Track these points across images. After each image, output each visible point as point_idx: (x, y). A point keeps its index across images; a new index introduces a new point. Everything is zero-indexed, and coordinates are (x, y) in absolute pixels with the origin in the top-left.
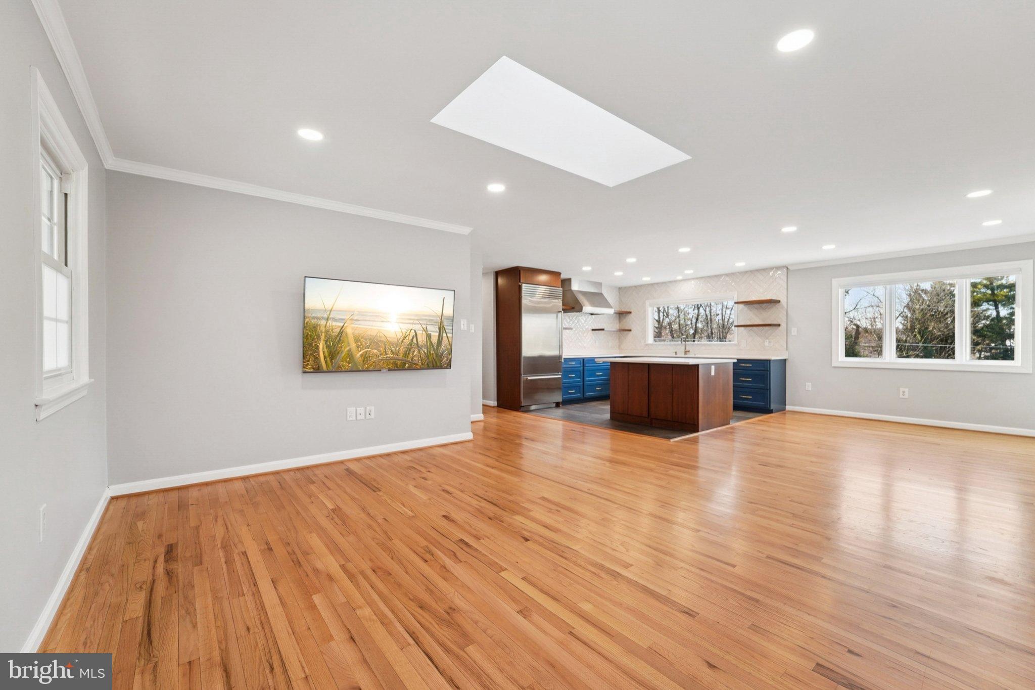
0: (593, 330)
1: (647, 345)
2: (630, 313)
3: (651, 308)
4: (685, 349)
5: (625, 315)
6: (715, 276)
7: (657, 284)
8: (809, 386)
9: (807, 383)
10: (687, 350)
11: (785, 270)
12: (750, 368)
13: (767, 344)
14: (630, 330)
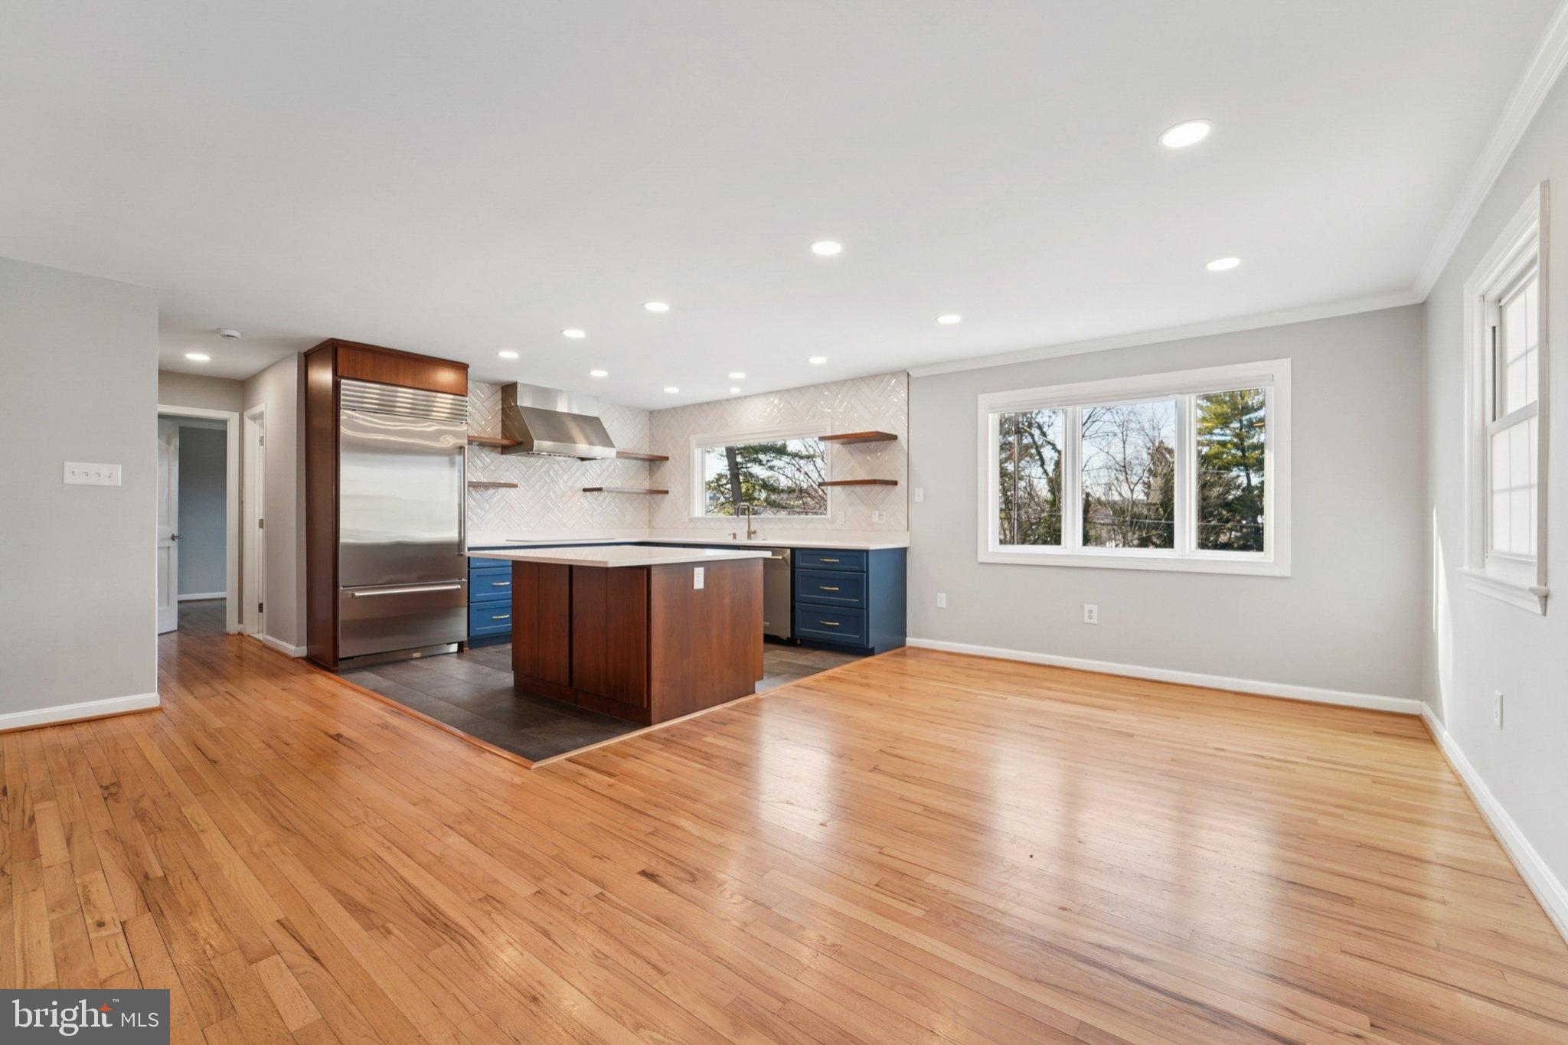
0: (585, 490)
1: (692, 520)
2: (667, 458)
3: (700, 450)
4: (749, 527)
5: (658, 462)
6: (797, 389)
7: (708, 403)
8: (942, 600)
9: (939, 594)
10: (752, 529)
11: (904, 379)
12: (835, 567)
13: (876, 518)
14: (666, 492)
